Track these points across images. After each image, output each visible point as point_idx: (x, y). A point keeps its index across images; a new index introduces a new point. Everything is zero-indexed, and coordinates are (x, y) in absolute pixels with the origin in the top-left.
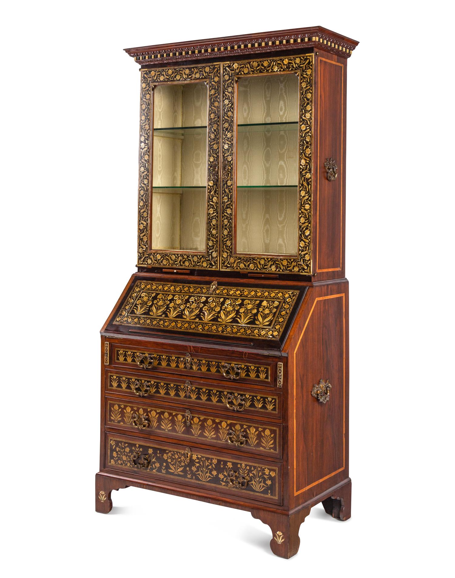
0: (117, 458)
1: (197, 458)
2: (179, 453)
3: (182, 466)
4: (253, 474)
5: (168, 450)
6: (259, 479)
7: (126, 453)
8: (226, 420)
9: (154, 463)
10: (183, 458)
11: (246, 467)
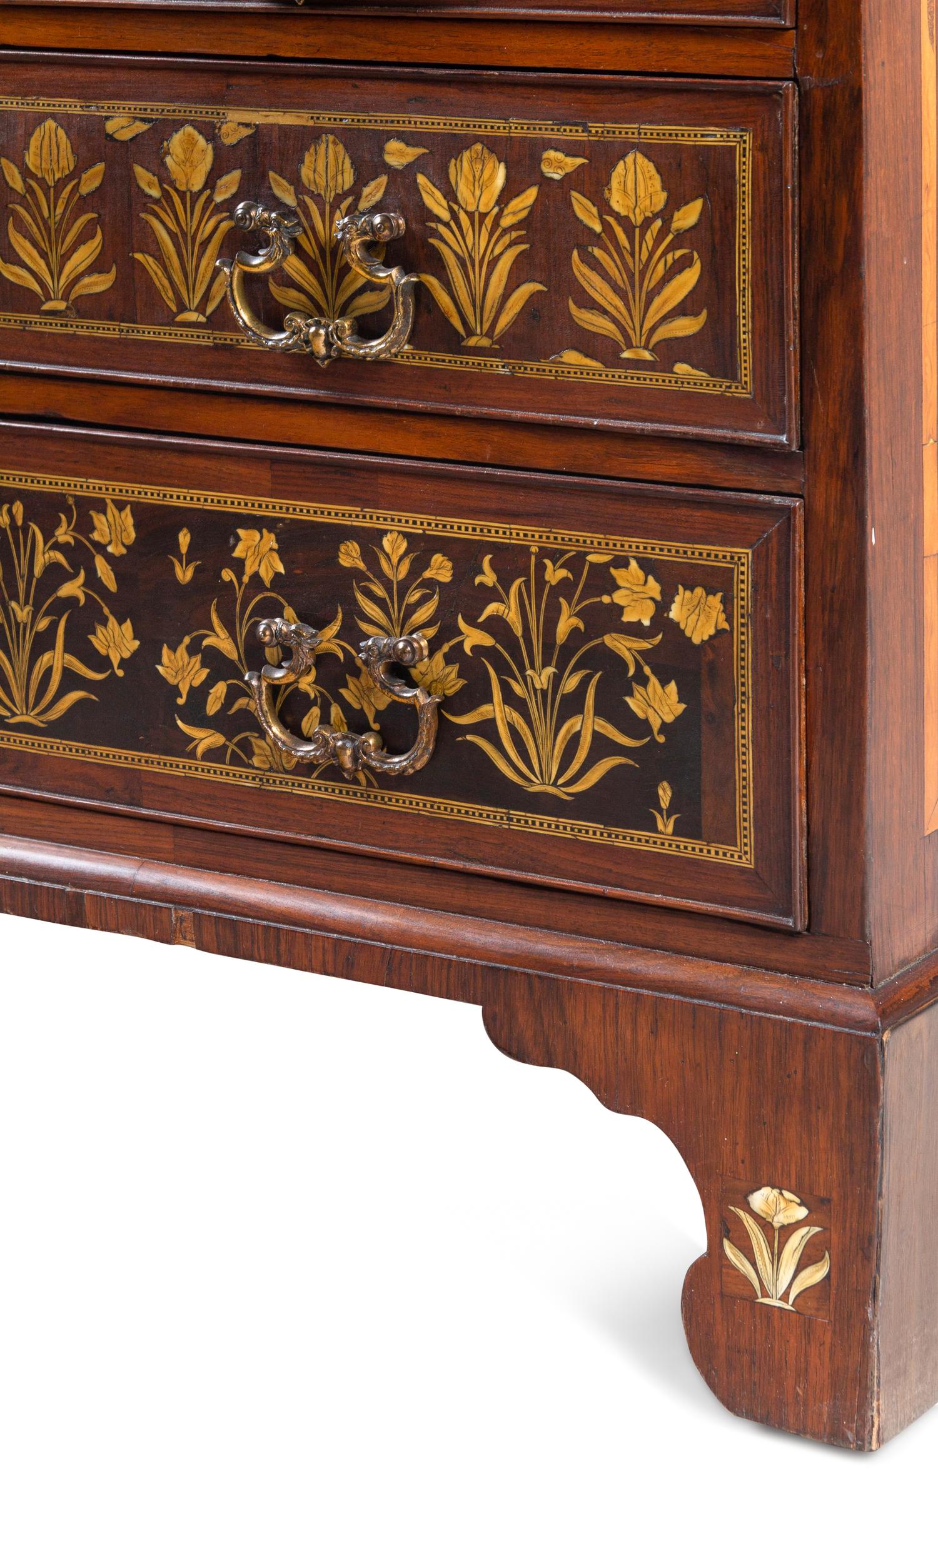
4: (496, 626)
6: (557, 680)
8: (204, 112)
11: (420, 564)
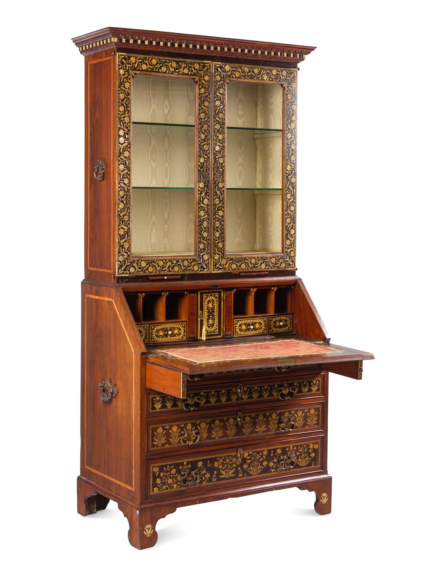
0: (161, 485)
1: (248, 455)
2: (231, 456)
3: (234, 468)
4: (300, 452)
5: (219, 457)
7: (172, 476)
9: (204, 474)
10: (234, 459)
11: (293, 449)
